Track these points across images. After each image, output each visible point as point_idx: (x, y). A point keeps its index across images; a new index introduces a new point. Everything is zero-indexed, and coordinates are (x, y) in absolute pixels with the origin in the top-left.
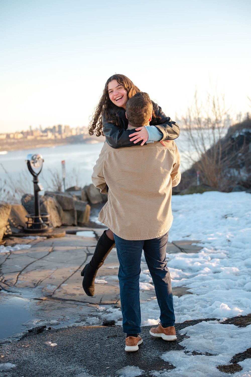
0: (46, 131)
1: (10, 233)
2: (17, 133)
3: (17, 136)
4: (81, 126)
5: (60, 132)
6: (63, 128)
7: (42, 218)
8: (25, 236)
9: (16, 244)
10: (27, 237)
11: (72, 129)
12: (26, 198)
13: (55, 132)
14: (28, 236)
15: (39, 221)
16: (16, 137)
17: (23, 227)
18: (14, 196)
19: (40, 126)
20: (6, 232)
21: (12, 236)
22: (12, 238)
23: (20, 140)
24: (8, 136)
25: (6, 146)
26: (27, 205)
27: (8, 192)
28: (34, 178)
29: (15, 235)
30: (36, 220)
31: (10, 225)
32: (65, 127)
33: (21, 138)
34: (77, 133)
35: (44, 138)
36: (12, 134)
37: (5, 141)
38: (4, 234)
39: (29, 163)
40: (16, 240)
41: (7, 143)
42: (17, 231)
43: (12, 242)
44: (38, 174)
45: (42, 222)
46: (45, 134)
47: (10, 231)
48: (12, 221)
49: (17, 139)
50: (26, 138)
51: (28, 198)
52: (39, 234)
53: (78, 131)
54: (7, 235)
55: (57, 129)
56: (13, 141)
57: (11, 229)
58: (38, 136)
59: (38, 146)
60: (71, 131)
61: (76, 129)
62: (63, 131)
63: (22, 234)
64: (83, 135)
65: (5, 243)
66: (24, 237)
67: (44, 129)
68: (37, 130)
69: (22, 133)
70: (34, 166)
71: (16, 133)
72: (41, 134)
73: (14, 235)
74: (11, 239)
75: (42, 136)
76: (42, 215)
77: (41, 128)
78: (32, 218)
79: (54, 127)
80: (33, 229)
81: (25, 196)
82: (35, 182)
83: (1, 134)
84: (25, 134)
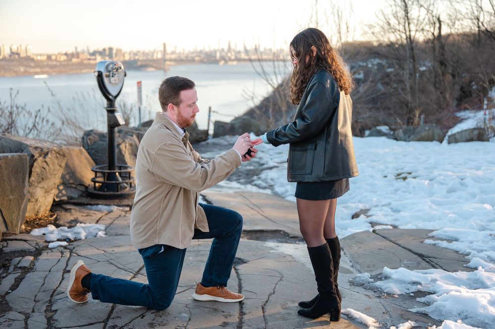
0: (94, 54)
1: (65, 198)
3: (60, 58)
4: (135, 50)
5: (110, 56)
6: (114, 51)
7: (120, 173)
8: (91, 205)
9: (76, 221)
10: (94, 207)
11: (125, 53)
12: (91, 137)
13: (105, 55)
14: (97, 204)
15: (115, 178)
16: (58, 59)
17: (86, 188)
19: (88, 48)
20: (57, 196)
21: (68, 203)
22: (68, 207)
23: (63, 63)
24: (49, 57)
25: (47, 69)
26: (92, 149)
27: (53, 124)
28: (108, 104)
29: (73, 201)
30: (111, 176)
31: (63, 184)
32: (117, 50)
33: (65, 61)
34: (130, 58)
35: (92, 62)
36: (54, 55)
37: (45, 63)
38: (54, 201)
39: (100, 76)
40: (76, 213)
41: (48, 66)
42: (75, 194)
43: (69, 217)
45: (120, 179)
46: (93, 57)
47: (63, 195)
48: (67, 177)
49: (60, 61)
50: (71, 60)
51: (94, 137)
52: (116, 201)
53: (132, 55)
54: (59, 201)
55: (107, 52)
56: (54, 63)
57: (66, 191)
58: (85, 60)
60: (124, 55)
61: (130, 53)
62: (114, 55)
63: (84, 200)
64: (138, 60)
65: (56, 219)
66: (89, 207)
67: (91, 51)
68: (83, 52)
69: (66, 54)
70: (110, 82)
71: (59, 54)
72: (89, 57)
73: (71, 201)
74: (66, 210)
75: (89, 59)
76: (120, 168)
77: (88, 50)
78: (104, 174)
79: (104, 50)
80: (104, 191)
81: (88, 134)
82: (111, 111)
83: (41, 55)
84: (70, 56)
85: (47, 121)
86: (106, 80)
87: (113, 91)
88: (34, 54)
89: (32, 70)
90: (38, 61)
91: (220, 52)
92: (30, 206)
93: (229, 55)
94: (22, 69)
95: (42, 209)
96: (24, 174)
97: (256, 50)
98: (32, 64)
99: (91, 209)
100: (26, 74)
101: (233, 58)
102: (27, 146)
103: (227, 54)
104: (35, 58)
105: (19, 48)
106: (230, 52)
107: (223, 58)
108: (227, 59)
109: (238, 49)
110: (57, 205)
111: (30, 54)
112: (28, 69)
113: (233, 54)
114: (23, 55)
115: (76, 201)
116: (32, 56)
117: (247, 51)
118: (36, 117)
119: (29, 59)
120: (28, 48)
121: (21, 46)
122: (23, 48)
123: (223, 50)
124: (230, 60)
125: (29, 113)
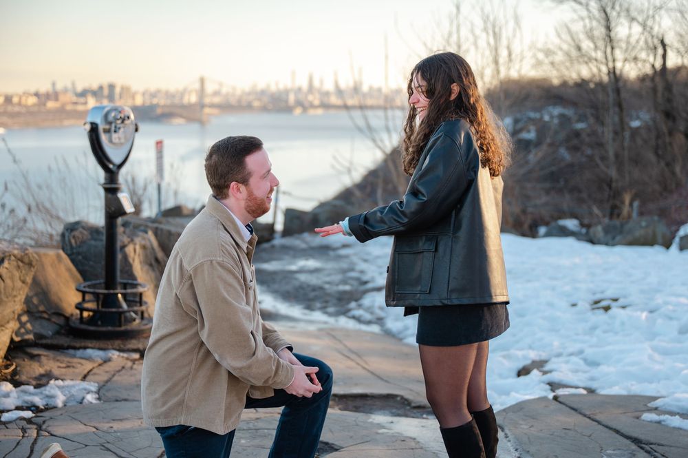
0: (83, 94)
1: (30, 337)
2: (27, 94)
3: (26, 100)
4: (153, 89)
5: (111, 97)
6: (118, 90)
7: (124, 295)
8: (75, 348)
9: (48, 376)
10: (79, 353)
11: (136, 92)
12: (76, 233)
13: (102, 96)
14: (85, 348)
15: (115, 303)
16: (23, 101)
17: (67, 319)
19: (73, 84)
20: (17, 334)
21: (35, 345)
22: (36, 351)
23: (31, 109)
24: (8, 99)
25: (4, 119)
26: (79, 254)
27: (12, 211)
28: (106, 179)
29: (44, 341)
30: (110, 300)
31: (28, 312)
32: (123, 88)
33: (34, 105)
34: (144, 102)
35: (80, 108)
36: (17, 95)
38: (12, 341)
40: (48, 362)
41: (5, 113)
42: (48, 330)
43: (37, 369)
44: (120, 166)
45: (125, 306)
46: (82, 100)
47: (28, 332)
48: (35, 301)
49: (26, 106)
50: (44, 105)
51: (81, 233)
52: (117, 343)
53: (147, 97)
54: (19, 342)
55: (106, 92)
56: (17, 109)
57: (32, 325)
58: (67, 104)
59: (67, 123)
60: (133, 97)
61: (144, 94)
62: (117, 96)
63: (63, 341)
64: (157, 105)
65: (15, 373)
66: (71, 352)
67: (79, 89)
68: (65, 91)
69: (37, 94)
71: (24, 93)
72: (75, 99)
73: (41, 342)
74: (33, 357)
75: (76, 103)
76: (125, 286)
77: (74, 87)
78: (96, 295)
79: (101, 88)
80: (96, 325)
81: (72, 228)
82: (111, 189)
84: (43, 97)
85: (3, 206)
86: (104, 138)
87: (115, 156)
91: (295, 93)
93: (310, 98)
97: (356, 89)
99: (74, 356)
101: (317, 102)
103: (306, 96)
106: (312, 93)
107: (299, 103)
108: (306, 104)
109: (325, 88)
110: (16, 349)
113: (317, 96)
115: (49, 341)
117: (339, 92)
123: (300, 89)
124: (312, 106)
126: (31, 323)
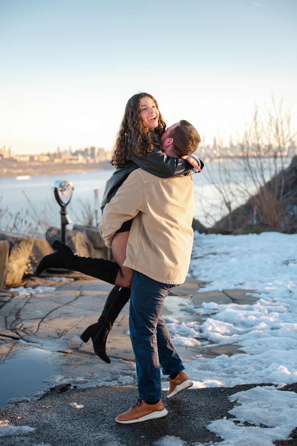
0: (76, 154)
1: (31, 272)
2: (43, 155)
5: (93, 156)
6: (96, 151)
8: (49, 277)
9: (38, 285)
10: (51, 278)
11: (107, 152)
12: (52, 232)
13: (87, 155)
14: (53, 277)
16: (41, 159)
18: (37, 229)
19: (70, 148)
20: (27, 271)
21: (33, 276)
22: (33, 278)
23: (45, 164)
24: (32, 158)
25: (29, 170)
26: (52, 240)
27: (30, 225)
31: (31, 263)
32: (99, 150)
33: (47, 161)
35: (74, 162)
36: (37, 155)
37: (28, 164)
38: (24, 274)
39: (56, 191)
40: (38, 281)
41: (30, 167)
43: (33, 283)
44: (67, 204)
46: (75, 157)
47: (31, 270)
48: (34, 258)
49: (42, 162)
50: (53, 161)
51: (54, 232)
54: (28, 275)
55: (89, 152)
56: (37, 164)
58: (67, 160)
59: (66, 171)
60: (106, 155)
62: (96, 155)
63: (45, 274)
65: (25, 285)
66: (47, 278)
67: (74, 151)
68: (65, 152)
69: (48, 155)
70: (62, 194)
71: (41, 154)
72: (71, 157)
74: (32, 280)
75: (71, 160)
77: (70, 150)
79: (86, 150)
81: (50, 230)
82: (63, 214)
83: (24, 156)
84: (52, 156)
85: (26, 222)
87: (65, 200)
88: (17, 155)
89: (15, 171)
90: (21, 162)
91: (205, 149)
92: (9, 275)
93: (215, 152)
94: (5, 170)
95: (17, 278)
96: (6, 254)
98: (15, 165)
100: (10, 175)
101: (218, 155)
102: (8, 237)
103: (212, 151)
104: (18, 159)
105: (3, 149)
106: (216, 149)
107: (208, 156)
108: (213, 156)
109: (224, 146)
110: (26, 277)
111: (13, 155)
112: (11, 171)
113: (218, 150)
114: (6, 156)
116: (15, 157)
117: (233, 148)
118: (16, 218)
119: (12, 160)
120: (12, 149)
121: (4, 147)
122: (7, 149)
123: (208, 147)
124: (216, 157)
125: (11, 215)
126: (32, 267)
